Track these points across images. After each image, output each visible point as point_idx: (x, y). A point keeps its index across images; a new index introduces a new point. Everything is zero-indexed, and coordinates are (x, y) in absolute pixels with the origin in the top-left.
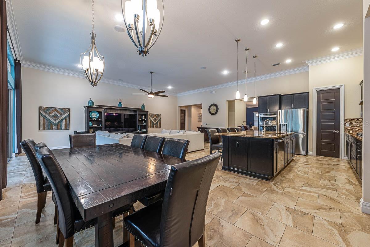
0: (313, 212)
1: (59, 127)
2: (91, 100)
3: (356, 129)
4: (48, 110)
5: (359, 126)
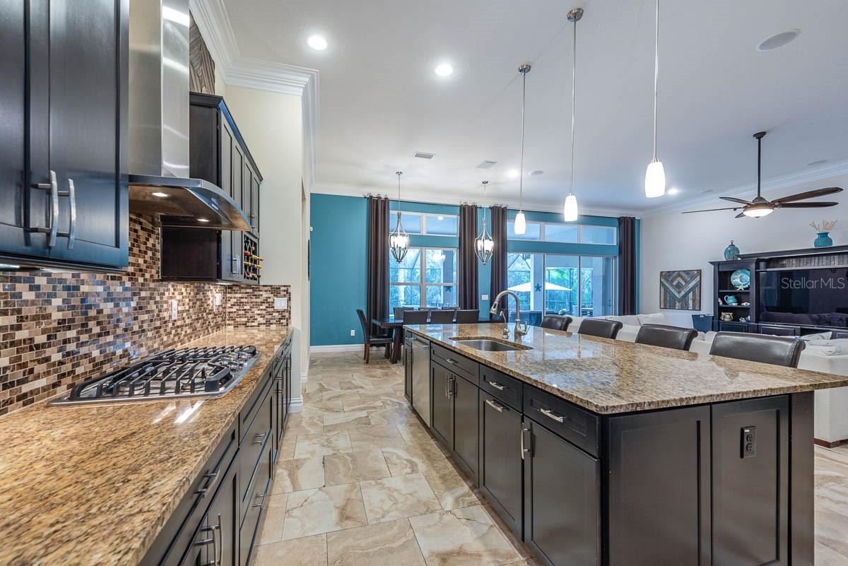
0: (343, 392)
1: (684, 307)
2: (732, 245)
4: (669, 276)
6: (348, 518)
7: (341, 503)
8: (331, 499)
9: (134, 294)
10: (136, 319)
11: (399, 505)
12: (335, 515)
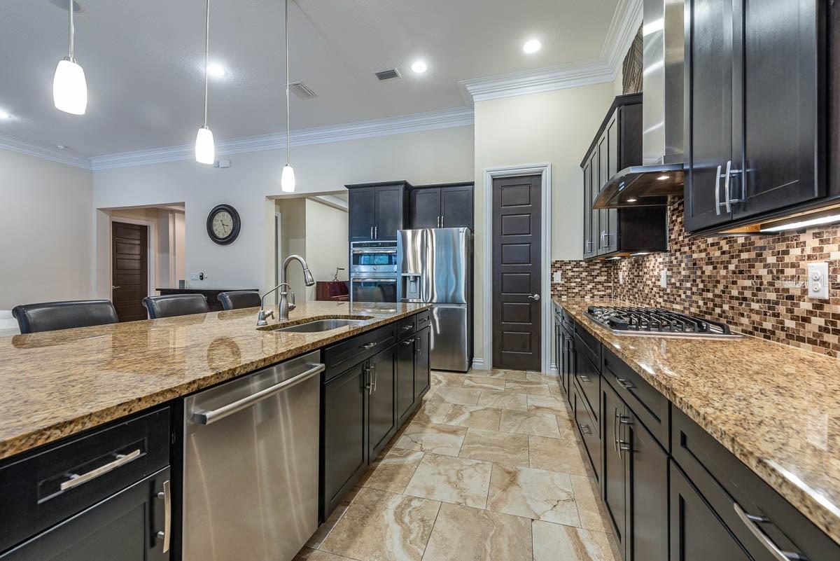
3: (574, 291)
5: (579, 280)
6: (509, 473)
7: (513, 489)
8: (524, 498)
9: (732, 257)
10: (734, 283)
11: (458, 468)
12: (521, 479)
